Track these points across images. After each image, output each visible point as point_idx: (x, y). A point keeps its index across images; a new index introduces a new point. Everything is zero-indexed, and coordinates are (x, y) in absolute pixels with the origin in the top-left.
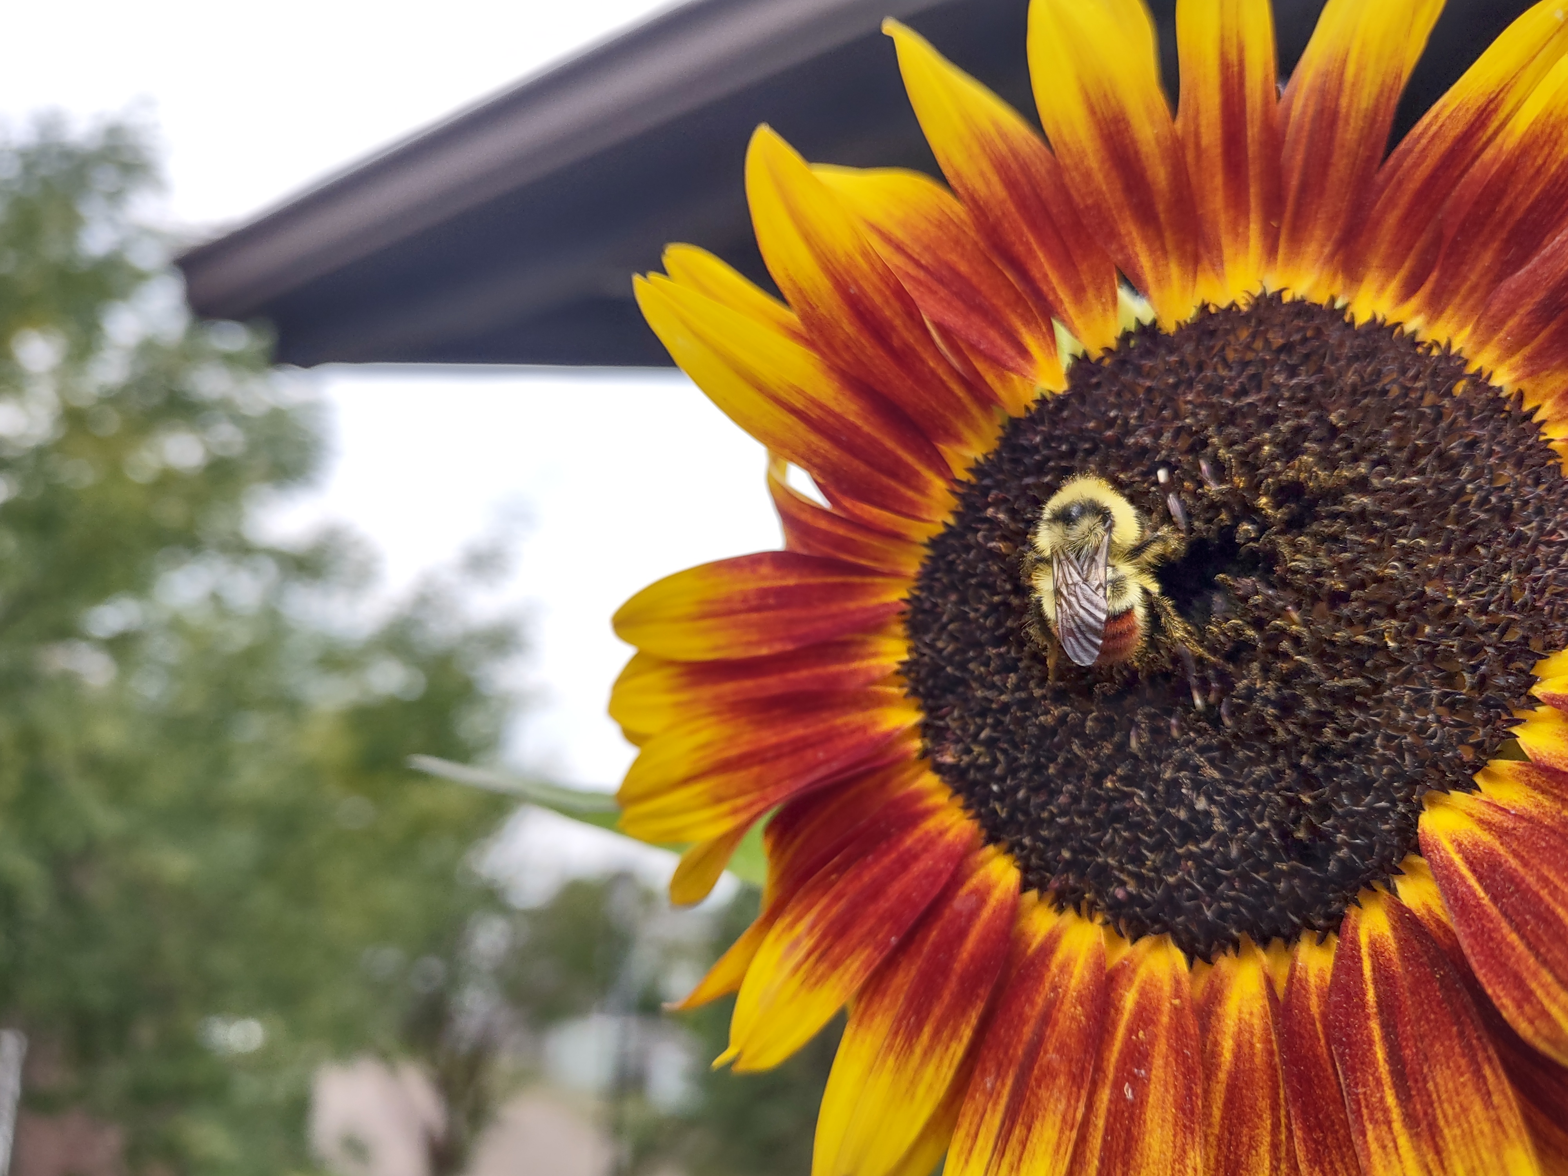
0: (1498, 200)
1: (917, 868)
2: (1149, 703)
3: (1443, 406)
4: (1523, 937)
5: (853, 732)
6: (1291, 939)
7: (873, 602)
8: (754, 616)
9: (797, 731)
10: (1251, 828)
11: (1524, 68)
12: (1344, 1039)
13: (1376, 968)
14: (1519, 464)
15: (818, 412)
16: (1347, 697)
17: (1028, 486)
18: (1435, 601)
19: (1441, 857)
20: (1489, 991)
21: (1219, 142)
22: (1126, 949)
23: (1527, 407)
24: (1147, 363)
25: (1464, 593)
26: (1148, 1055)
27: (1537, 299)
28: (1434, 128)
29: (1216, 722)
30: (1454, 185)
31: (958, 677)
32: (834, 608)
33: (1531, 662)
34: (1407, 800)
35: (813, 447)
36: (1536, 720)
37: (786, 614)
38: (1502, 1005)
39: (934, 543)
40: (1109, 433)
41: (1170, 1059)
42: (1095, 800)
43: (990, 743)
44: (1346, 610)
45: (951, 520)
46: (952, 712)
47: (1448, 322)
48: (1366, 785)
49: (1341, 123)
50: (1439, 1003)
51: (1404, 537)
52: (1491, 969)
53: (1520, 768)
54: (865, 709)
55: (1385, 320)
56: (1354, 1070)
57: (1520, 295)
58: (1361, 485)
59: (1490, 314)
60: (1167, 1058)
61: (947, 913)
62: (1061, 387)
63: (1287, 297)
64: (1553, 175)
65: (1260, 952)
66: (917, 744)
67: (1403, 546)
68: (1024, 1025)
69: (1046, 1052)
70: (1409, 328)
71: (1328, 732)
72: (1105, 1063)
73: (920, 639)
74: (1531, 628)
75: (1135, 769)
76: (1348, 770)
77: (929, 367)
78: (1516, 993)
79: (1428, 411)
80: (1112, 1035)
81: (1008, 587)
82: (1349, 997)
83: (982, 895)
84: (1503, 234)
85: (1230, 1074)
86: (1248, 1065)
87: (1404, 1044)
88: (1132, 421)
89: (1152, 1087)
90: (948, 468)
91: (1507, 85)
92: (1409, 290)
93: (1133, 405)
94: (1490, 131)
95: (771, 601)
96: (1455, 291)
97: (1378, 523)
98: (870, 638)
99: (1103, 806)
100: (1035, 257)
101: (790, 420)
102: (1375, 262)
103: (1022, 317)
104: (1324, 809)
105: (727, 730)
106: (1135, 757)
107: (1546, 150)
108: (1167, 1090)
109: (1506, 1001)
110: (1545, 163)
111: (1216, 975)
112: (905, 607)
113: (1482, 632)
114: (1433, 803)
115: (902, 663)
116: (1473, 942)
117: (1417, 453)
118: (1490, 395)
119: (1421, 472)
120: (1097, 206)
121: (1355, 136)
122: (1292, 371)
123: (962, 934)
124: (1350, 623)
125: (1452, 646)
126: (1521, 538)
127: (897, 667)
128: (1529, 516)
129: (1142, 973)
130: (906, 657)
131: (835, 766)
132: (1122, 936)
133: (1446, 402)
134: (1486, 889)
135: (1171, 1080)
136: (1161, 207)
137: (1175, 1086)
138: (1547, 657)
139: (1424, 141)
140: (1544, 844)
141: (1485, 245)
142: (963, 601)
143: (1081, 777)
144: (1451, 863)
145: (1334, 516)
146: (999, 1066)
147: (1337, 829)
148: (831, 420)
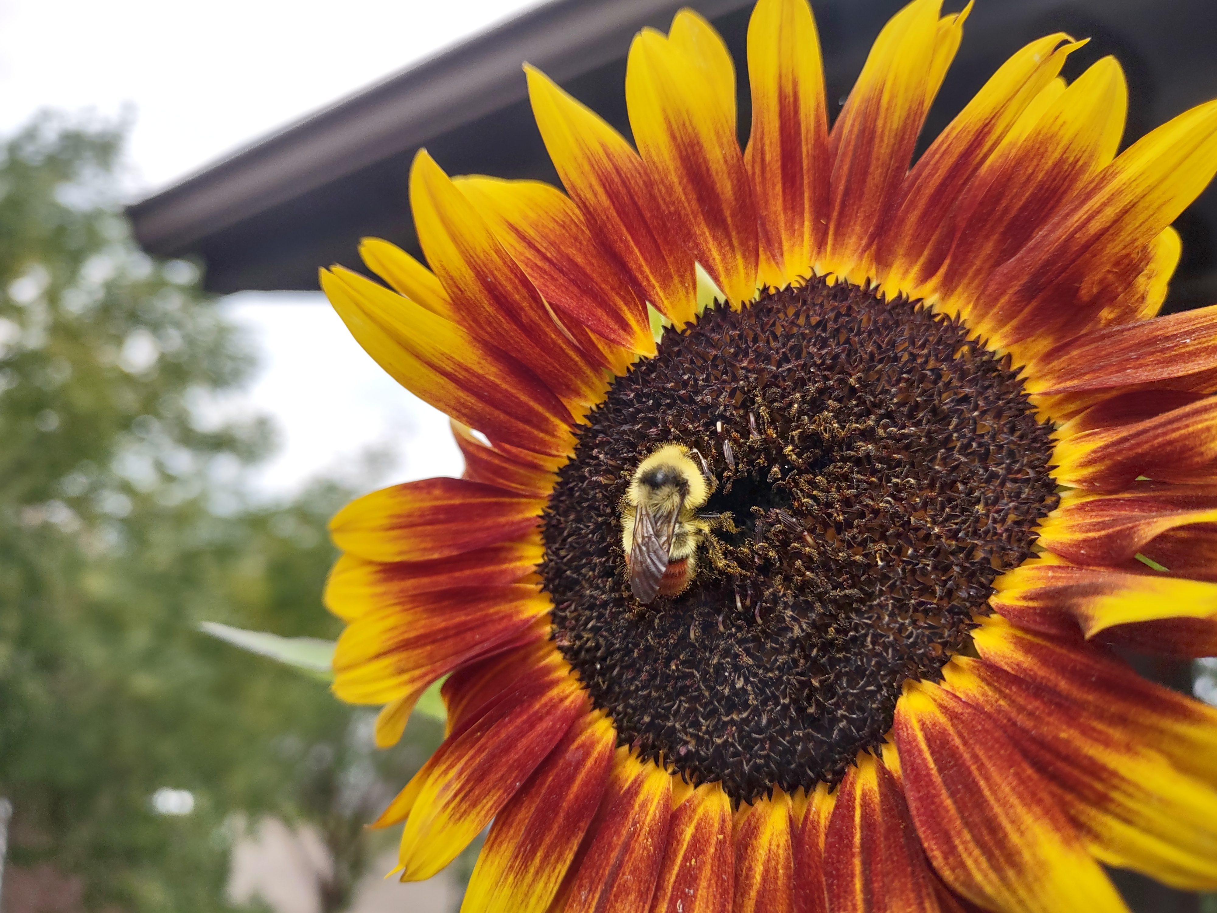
0: (998, 201)
1: (541, 728)
2: (705, 604)
3: (942, 369)
4: (955, 802)
5: (503, 618)
6: (809, 789)
7: (519, 517)
8: (429, 528)
9: (461, 618)
10: (777, 704)
11: (1010, 99)
12: (834, 872)
13: (864, 816)
14: (998, 415)
15: (464, 373)
16: (845, 604)
17: (624, 432)
18: (917, 529)
19: (908, 734)
20: (926, 845)
21: (779, 158)
22: (690, 792)
23: (1015, 367)
24: (715, 336)
25: (942, 522)
26: (697, 878)
27: (1022, 282)
28: (945, 146)
29: (751, 622)
30: (959, 191)
31: (573, 579)
32: (489, 522)
33: (991, 577)
34: (890, 685)
35: (462, 401)
36: (990, 625)
37: (453, 526)
38: (934, 856)
39: (562, 472)
40: (682, 392)
41: (713, 882)
42: (667, 678)
43: (595, 630)
44: (847, 535)
45: (573, 456)
46: (570, 605)
47: (959, 298)
48: (860, 672)
49: (877, 141)
50: (902, 848)
51: (897, 477)
52: (929, 827)
53: (973, 663)
54: (512, 601)
55: (908, 298)
56: (839, 897)
57: (1011, 278)
58: (868, 435)
59: (987, 293)
60: (710, 880)
61: (561, 762)
62: (653, 354)
63: (830, 282)
64: (1040, 181)
65: (788, 798)
66: (547, 629)
67: (896, 484)
68: (612, 851)
69: (623, 874)
70: (927, 303)
71: (831, 630)
72: (666, 883)
73: (550, 548)
74: (991, 552)
75: (693, 654)
76: (847, 660)
77: (552, 339)
78: (945, 847)
79: (929, 373)
80: (673, 862)
81: (608, 510)
82: (841, 838)
83: (587, 749)
84: (1001, 229)
85: (758, 892)
86: (772, 887)
87: (874, 879)
88: (701, 382)
89: (697, 903)
90: (570, 416)
91: (997, 113)
92: (928, 273)
93: (703, 369)
94: (985, 149)
95: (442, 517)
96: (964, 274)
97: (879, 466)
98: (516, 545)
99: (672, 682)
100: (632, 252)
101: (442, 380)
102: (901, 251)
103: (623, 299)
104: (829, 690)
105: (408, 617)
106: (693, 645)
107: (1035, 162)
108: (707, 907)
109: (937, 853)
110: (1033, 173)
111: (753, 815)
112: (540, 522)
113: (953, 553)
114: (911, 688)
115: (538, 565)
116: (919, 805)
117: (917, 407)
118: (985, 358)
119: (917, 424)
120: (678, 213)
121: (888, 151)
122: (824, 343)
123: (570, 779)
124: (850, 546)
125: (928, 565)
126: (994, 476)
127: (534, 568)
128: (1002, 458)
129: (700, 811)
130: (541, 561)
131: (487, 645)
132: (687, 783)
133: (944, 366)
134: (936, 761)
135: (711, 898)
136: (727, 213)
137: (714, 904)
138: (1004, 574)
139: (937, 156)
140: (980, 727)
141: (987, 237)
142: (579, 520)
143: (656, 660)
144: (915, 739)
145: (844, 459)
146: (592, 882)
147: (837, 706)
148: (475, 380)
